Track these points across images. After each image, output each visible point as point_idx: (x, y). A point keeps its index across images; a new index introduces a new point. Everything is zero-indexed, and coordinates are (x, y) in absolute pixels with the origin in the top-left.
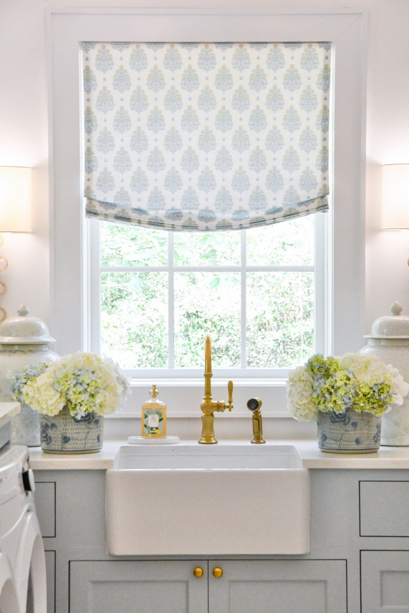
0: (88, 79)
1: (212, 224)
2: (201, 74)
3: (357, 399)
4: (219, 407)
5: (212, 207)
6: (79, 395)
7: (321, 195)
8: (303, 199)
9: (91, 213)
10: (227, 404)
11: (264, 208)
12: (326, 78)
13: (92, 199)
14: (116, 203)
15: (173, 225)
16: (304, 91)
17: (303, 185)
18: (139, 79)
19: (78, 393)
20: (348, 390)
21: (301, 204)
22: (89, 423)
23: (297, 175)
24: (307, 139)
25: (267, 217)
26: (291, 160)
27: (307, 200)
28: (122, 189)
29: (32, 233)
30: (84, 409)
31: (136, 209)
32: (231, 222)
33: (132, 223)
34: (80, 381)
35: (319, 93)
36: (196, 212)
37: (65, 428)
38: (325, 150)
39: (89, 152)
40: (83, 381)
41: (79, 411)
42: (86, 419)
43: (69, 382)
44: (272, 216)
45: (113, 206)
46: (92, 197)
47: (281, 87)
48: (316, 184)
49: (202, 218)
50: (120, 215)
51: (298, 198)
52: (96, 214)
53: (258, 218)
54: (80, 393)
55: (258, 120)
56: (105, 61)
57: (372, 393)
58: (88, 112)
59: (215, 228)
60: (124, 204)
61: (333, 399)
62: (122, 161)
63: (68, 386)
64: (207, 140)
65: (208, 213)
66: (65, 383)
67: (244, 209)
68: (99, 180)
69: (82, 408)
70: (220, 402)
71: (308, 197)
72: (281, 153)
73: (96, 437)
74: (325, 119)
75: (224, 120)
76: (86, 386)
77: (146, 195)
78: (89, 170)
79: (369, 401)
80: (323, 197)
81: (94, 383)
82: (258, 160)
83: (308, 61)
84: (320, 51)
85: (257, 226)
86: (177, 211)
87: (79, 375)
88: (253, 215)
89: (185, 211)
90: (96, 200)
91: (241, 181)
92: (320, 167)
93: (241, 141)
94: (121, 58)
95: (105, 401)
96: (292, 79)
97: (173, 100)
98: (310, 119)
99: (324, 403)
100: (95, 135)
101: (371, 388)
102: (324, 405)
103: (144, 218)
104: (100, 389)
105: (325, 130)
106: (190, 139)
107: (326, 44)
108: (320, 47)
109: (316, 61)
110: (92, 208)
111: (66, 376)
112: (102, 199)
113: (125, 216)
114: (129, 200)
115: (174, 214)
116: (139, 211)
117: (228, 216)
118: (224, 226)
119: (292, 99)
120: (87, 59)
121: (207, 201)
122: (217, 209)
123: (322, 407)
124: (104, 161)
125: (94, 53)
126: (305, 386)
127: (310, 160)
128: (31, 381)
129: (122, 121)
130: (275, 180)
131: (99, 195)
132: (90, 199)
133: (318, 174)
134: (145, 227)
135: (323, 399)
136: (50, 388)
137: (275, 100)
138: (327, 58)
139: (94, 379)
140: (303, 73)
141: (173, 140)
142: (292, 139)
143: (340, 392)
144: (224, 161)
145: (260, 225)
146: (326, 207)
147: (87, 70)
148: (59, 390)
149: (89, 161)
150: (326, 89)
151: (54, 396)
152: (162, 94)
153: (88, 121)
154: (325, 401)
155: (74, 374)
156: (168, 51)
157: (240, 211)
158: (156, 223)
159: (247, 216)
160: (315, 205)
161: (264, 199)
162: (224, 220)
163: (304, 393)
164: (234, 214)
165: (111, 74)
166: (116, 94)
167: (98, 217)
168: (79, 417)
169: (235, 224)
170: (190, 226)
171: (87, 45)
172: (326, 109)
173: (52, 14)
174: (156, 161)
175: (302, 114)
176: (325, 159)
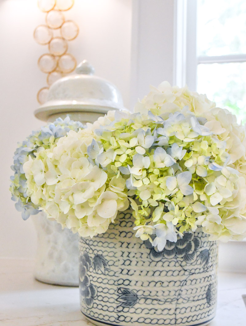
6: (161, 180)
19: (157, 172)
22: (187, 258)
30: (175, 222)
37: (126, 268)
40: (171, 138)
41: (160, 226)
42: (181, 247)
43: (133, 143)
54: (163, 173)
66: (123, 144)
69: (167, 217)
73: (203, 292)
95: (235, 199)
111: (126, 128)
148: (105, 164)
151: (93, 181)
155: (147, 124)
168: (160, 244)
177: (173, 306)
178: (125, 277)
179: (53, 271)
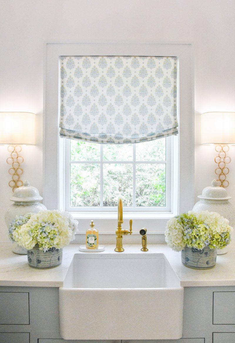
0: (63, 72)
1: (121, 141)
2: (116, 70)
3: (212, 242)
4: (125, 233)
5: (121, 132)
7: (174, 127)
8: (165, 129)
9: (63, 135)
10: (129, 231)
11: (147, 133)
12: (175, 73)
13: (63, 128)
14: (75, 130)
15: (102, 141)
16: (165, 79)
17: (165, 122)
18: (87, 72)
19: (43, 238)
20: (207, 236)
21: (164, 131)
23: (162, 117)
24: (167, 100)
25: (148, 137)
26: (159, 110)
27: (168, 129)
28: (78, 123)
29: (35, 145)
30: (47, 247)
31: (84, 133)
32: (131, 139)
33: (82, 140)
34: (44, 230)
35: (172, 80)
36: (113, 135)
37: (38, 255)
38: (175, 106)
39: (62, 106)
40: (46, 230)
41: (44, 248)
43: (38, 231)
44: (151, 137)
45: (73, 132)
46: (63, 127)
47: (154, 76)
48: (172, 122)
49: (116, 138)
50: (76, 136)
51: (163, 128)
52: (65, 135)
53: (143, 138)
54: (44, 238)
55: (143, 91)
56: (71, 65)
57: (220, 238)
58: (62, 87)
59: (122, 143)
60: (78, 130)
61: (198, 242)
62: (78, 110)
63: (37, 234)
64: (119, 100)
65: (119, 135)
66: (35, 231)
67: (136, 133)
68: (67, 119)
69: (45, 246)
70: (126, 230)
71: (168, 128)
72: (154, 107)
73: (57, 258)
74: (175, 92)
75: (127, 91)
76: (47, 234)
77: (89, 126)
78: (62, 115)
79: (219, 243)
80: (175, 128)
81: (53, 232)
82: (143, 110)
83: (167, 65)
84: (172, 61)
85: (143, 141)
86: (104, 134)
87: (44, 227)
88: (141, 136)
89: (108, 135)
90: (65, 129)
91: (135, 120)
92: (173, 114)
93: (135, 101)
94: (79, 63)
95: (60, 242)
96: (159, 73)
97: (103, 82)
98: (168, 92)
99: (191, 244)
100: (66, 98)
101: (220, 235)
102: (191, 245)
103: (88, 137)
104: (56, 235)
105: (175, 96)
106: (111, 100)
107: (174, 57)
108: (172, 59)
109: (170, 65)
110: (63, 133)
111: (36, 227)
112: (68, 128)
113: (79, 136)
114: (81, 129)
115: (103, 136)
116: (86, 134)
117: (129, 137)
118: (127, 142)
119: (159, 82)
120: (62, 64)
121: (119, 129)
122: (124, 133)
123: (189, 246)
124: (70, 110)
125: (66, 60)
126: (178, 232)
127: (168, 110)
128: (18, 228)
129: (78, 91)
130: (152, 119)
131: (66, 127)
132: (62, 128)
133: (172, 118)
134: (89, 142)
135: (191, 241)
136: (27, 234)
137: (151, 82)
138: (175, 64)
139: (53, 229)
140: (164, 70)
141: (103, 101)
142: (159, 101)
143: (202, 239)
144: (127, 110)
145: (145, 141)
146: (177, 133)
147: (62, 69)
148: (32, 236)
149: (62, 111)
150: (175, 77)
151: (29, 239)
152: (98, 79)
153: (63, 91)
154: (192, 242)
155: (41, 226)
156: (101, 59)
157: (135, 134)
158: (94, 140)
159: (138, 137)
160: (172, 131)
161: (147, 128)
162: (127, 139)
163: (178, 236)
164: (132, 136)
165: (73, 70)
166: (75, 79)
167: (66, 137)
169: (133, 141)
170: (110, 142)
171: (63, 57)
172: (175, 87)
173: (47, 44)
174: (94, 110)
175: (164, 89)
176: (175, 110)
177: (49, 262)
178: (38, 257)
179: (19, 250)
